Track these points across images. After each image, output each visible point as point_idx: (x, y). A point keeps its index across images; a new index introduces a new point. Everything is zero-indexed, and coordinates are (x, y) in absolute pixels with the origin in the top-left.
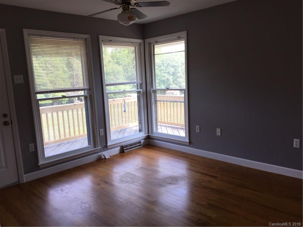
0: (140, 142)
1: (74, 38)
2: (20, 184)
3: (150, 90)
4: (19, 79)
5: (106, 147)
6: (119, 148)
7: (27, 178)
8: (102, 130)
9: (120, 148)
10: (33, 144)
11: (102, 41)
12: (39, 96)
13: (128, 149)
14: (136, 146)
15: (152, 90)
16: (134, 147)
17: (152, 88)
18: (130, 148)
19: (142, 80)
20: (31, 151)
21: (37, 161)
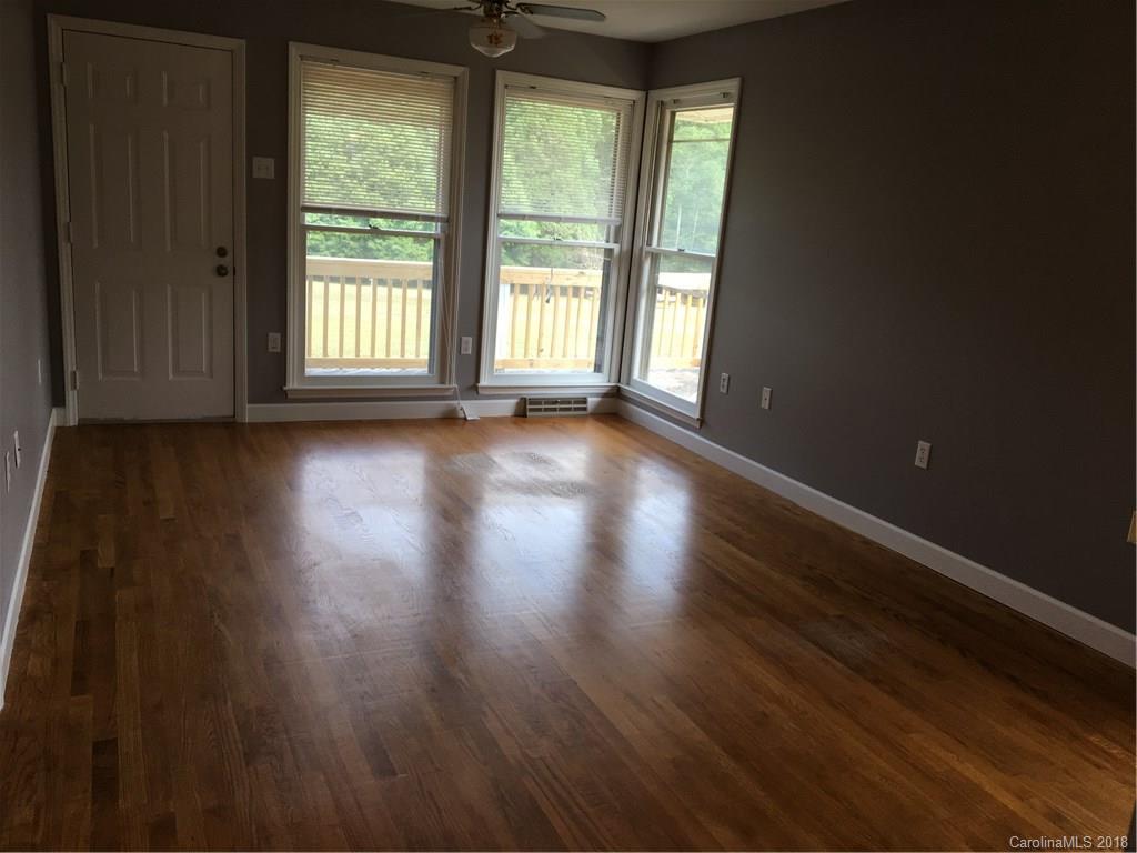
0: (584, 401)
1: (424, 74)
2: (234, 422)
3: (641, 249)
4: (265, 168)
5: (473, 389)
6: (513, 402)
7: (252, 413)
8: (469, 341)
9: (518, 404)
10: (278, 336)
11: (506, 86)
12: (310, 219)
13: (540, 410)
14: (569, 409)
15: (646, 248)
16: (561, 409)
17: (649, 244)
18: (546, 410)
19: (623, 217)
20: (270, 350)
21: (284, 381)
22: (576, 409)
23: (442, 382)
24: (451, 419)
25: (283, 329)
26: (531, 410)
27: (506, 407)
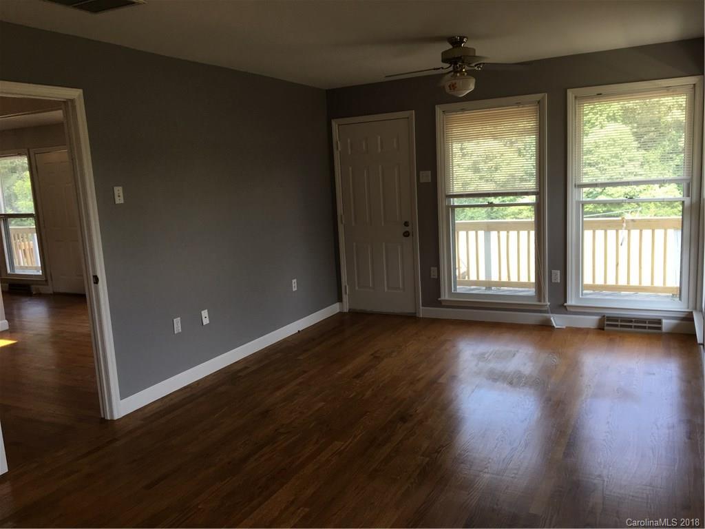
0: (659, 322)
1: (518, 104)
2: (415, 317)
4: (426, 177)
5: (561, 306)
6: (597, 318)
7: (424, 312)
9: (600, 320)
10: (436, 268)
13: (616, 326)
14: (645, 327)
16: (635, 327)
18: (622, 326)
19: (692, 175)
20: (432, 277)
21: (439, 295)
22: (650, 328)
23: (540, 301)
24: (546, 326)
25: (438, 265)
26: (608, 325)
27: (591, 322)
